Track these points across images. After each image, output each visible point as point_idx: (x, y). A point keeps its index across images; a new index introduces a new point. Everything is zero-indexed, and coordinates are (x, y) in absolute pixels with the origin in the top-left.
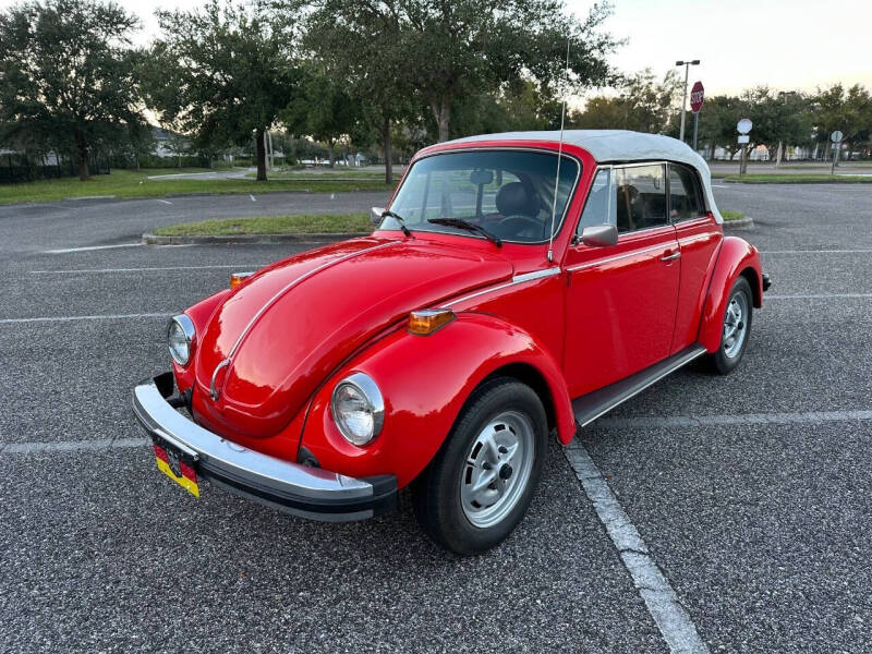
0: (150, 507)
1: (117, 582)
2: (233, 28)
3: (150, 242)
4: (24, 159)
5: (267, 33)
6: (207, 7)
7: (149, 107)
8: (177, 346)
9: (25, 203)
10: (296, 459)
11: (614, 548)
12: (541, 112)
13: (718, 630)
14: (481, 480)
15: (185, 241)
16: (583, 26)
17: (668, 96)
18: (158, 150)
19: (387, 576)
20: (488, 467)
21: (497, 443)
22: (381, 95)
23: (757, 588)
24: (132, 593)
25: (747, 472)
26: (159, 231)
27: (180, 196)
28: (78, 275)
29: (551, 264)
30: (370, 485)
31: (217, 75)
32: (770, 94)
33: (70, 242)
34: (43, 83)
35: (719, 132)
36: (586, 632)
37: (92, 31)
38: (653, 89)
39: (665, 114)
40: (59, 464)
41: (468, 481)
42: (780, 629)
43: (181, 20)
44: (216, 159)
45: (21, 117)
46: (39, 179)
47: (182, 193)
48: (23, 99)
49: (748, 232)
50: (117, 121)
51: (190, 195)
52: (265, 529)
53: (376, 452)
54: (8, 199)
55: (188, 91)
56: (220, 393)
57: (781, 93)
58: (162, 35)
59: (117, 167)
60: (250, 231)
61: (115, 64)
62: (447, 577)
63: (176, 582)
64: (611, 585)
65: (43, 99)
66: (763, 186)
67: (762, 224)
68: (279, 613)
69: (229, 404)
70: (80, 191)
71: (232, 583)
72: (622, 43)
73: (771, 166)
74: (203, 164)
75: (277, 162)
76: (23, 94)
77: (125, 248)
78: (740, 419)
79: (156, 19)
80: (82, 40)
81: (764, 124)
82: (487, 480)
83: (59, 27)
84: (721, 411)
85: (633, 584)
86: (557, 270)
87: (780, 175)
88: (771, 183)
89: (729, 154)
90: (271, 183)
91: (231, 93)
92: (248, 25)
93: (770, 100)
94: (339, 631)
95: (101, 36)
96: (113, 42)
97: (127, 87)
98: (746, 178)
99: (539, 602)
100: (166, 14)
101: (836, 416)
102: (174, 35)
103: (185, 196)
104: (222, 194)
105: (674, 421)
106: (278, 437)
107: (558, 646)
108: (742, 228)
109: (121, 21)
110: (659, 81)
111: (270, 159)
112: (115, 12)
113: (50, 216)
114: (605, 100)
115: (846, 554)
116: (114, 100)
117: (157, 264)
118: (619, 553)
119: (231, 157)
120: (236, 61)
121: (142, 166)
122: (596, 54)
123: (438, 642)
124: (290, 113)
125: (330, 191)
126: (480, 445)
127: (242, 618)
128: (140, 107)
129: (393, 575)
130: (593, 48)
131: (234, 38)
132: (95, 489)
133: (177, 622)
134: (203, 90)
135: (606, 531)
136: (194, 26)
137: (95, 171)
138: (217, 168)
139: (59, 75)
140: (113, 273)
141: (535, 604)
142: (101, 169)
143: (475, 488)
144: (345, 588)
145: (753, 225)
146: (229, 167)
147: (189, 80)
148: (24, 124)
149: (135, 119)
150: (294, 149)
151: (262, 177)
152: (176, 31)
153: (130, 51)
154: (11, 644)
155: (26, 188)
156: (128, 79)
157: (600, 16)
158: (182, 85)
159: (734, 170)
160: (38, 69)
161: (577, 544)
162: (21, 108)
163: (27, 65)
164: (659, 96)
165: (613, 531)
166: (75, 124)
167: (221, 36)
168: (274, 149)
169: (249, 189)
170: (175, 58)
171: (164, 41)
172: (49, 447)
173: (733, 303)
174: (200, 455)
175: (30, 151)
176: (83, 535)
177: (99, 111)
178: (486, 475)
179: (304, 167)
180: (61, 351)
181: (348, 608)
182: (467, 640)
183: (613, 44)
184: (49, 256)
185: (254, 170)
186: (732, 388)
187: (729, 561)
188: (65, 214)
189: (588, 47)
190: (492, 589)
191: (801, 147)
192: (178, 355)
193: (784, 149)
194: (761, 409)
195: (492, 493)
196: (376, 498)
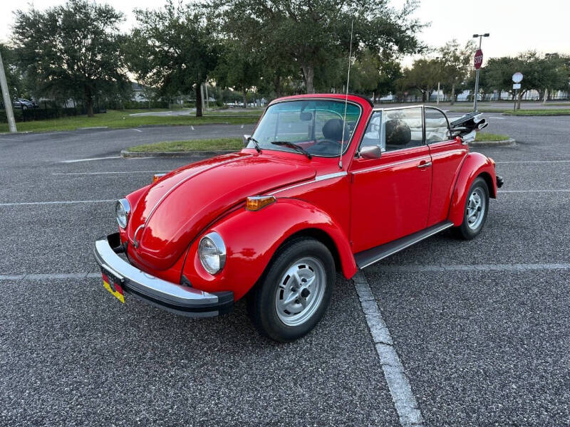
0: (103, 311)
1: (80, 352)
2: (183, 20)
3: (125, 156)
4: (53, 104)
5: (204, 22)
6: (166, 6)
7: (130, 70)
8: (121, 218)
9: (52, 131)
10: (179, 282)
11: (372, 341)
12: (382, 70)
13: (424, 389)
14: (290, 298)
15: (147, 155)
16: (399, 15)
17: (468, 57)
18: (136, 97)
19: (234, 353)
20: (294, 290)
21: (300, 276)
22: (270, 62)
23: (455, 367)
24: (87, 358)
25: (468, 300)
26: (131, 149)
27: (148, 126)
28: (80, 176)
29: (342, 169)
30: (216, 297)
31: (172, 50)
32: (537, 56)
33: (77, 156)
34: (66, 57)
35: (501, 81)
36: (344, 388)
37: (95, 23)
38: (458, 53)
39: (466, 69)
40: (55, 286)
41: (281, 298)
42: (463, 390)
43: (149, 15)
44: (172, 103)
45: (53, 78)
46: (63, 116)
47: (150, 125)
48: (54, 66)
49: (511, 148)
50: (110, 79)
51: (154, 126)
52: (167, 325)
53: (223, 278)
54: (44, 129)
55: (154, 60)
56: (139, 244)
57: (547, 54)
58: (138, 25)
59: (110, 108)
60: (187, 149)
61: (110, 44)
62: (269, 354)
63: (113, 353)
64: (366, 362)
65: (65, 66)
66: (529, 118)
67: (522, 143)
68: (168, 371)
69: (144, 250)
70: (86, 124)
71: (144, 354)
72: (426, 26)
73: (539, 104)
74: (164, 106)
75: (211, 104)
76: (53, 64)
77: (110, 159)
78: (472, 267)
79: (135, 15)
80: (89, 29)
81: (533, 75)
82: (294, 298)
83: (75, 22)
84: (461, 262)
85: (379, 362)
86: (345, 173)
87: (541, 110)
88: (536, 115)
89: (512, 96)
90: (205, 118)
91: (179, 61)
92: (191, 17)
93: (537, 59)
94: (201, 382)
95: (101, 26)
96: (108, 30)
97: (117, 58)
98: (519, 112)
99: (320, 370)
100: (140, 12)
101: (535, 267)
102: (145, 25)
103: (151, 126)
104: (174, 125)
105: (429, 268)
106: (170, 269)
107: (326, 395)
108: (506, 146)
109: (113, 16)
110: (462, 48)
111: (206, 102)
112: (109, 11)
113: (67, 140)
114: (425, 62)
115: (517, 349)
116: (109, 66)
117: (127, 169)
118: (375, 344)
119: (182, 101)
120: (183, 41)
121: (126, 108)
122: (409, 33)
123: (256, 390)
124: (216, 74)
125: (241, 123)
126: (288, 277)
127: (147, 373)
128: (124, 71)
129: (238, 352)
130: (407, 29)
131: (182, 27)
132: (74, 301)
133: (110, 374)
134: (163, 59)
135: (370, 331)
136: (158, 19)
137: (97, 111)
138: (173, 109)
139: (75, 51)
140: (101, 175)
141: (317, 371)
142: (99, 110)
143: (286, 302)
144: (208, 358)
145: (515, 144)
146: (180, 108)
147: (154, 53)
148: (54, 82)
149: (121, 78)
150: (222, 96)
151: (199, 114)
152: (146, 22)
153: (119, 35)
154: (19, 382)
155: (55, 122)
156: (118, 53)
157: (411, 8)
158: (149, 56)
159: (510, 107)
160: (63, 48)
161: (351, 338)
162: (53, 72)
163: (56, 45)
164: (462, 58)
165: (374, 331)
166: (84, 82)
167: (174, 25)
168: (209, 96)
169: (190, 122)
170: (145, 40)
171: (138, 28)
172: (51, 277)
173: (474, 194)
174: (125, 279)
175: (57, 99)
176: (64, 326)
177: (100, 73)
178: (293, 295)
179: (227, 107)
180: (64, 221)
181: (208, 370)
182: (273, 389)
183: (421, 26)
184: (64, 164)
185: (195, 110)
186: (472, 248)
187: (442, 350)
188: (77, 138)
189: (403, 29)
190: (294, 362)
191: (562, 91)
192: (121, 222)
193: (549, 92)
194: (488, 261)
195: (297, 306)
196: (220, 304)
